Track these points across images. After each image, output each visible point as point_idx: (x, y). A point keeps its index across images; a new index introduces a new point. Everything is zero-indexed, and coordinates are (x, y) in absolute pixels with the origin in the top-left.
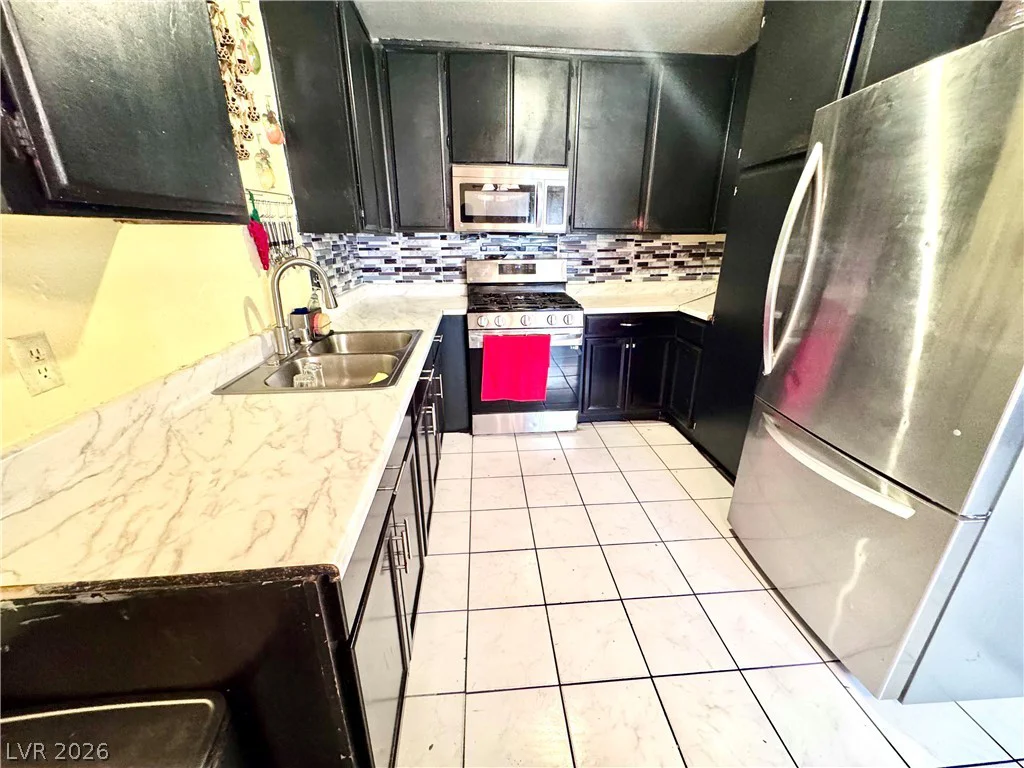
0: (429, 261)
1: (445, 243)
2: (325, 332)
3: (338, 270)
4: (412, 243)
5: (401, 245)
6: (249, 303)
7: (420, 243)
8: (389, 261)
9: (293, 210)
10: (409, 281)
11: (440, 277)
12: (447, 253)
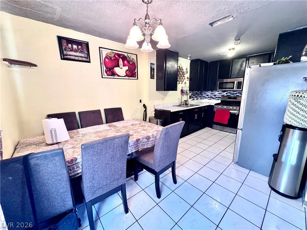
0: (215, 96)
1: (218, 93)
2: (187, 103)
3: (196, 97)
4: (212, 92)
5: (210, 93)
6: (179, 99)
7: (213, 92)
8: (207, 95)
9: (188, 88)
10: (210, 99)
11: (217, 99)
12: (219, 94)
